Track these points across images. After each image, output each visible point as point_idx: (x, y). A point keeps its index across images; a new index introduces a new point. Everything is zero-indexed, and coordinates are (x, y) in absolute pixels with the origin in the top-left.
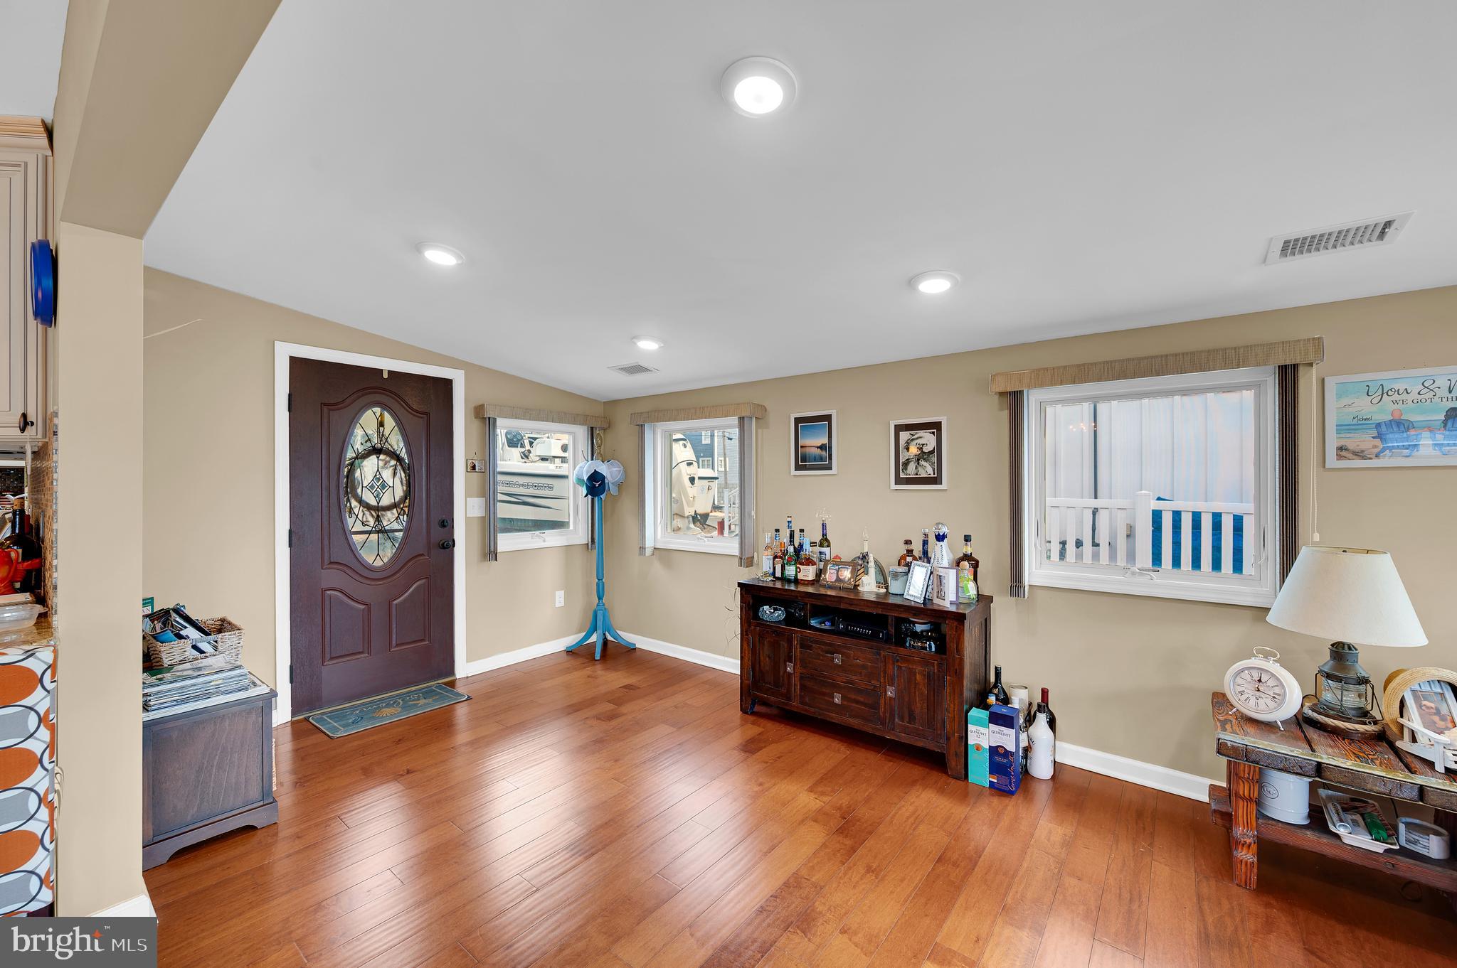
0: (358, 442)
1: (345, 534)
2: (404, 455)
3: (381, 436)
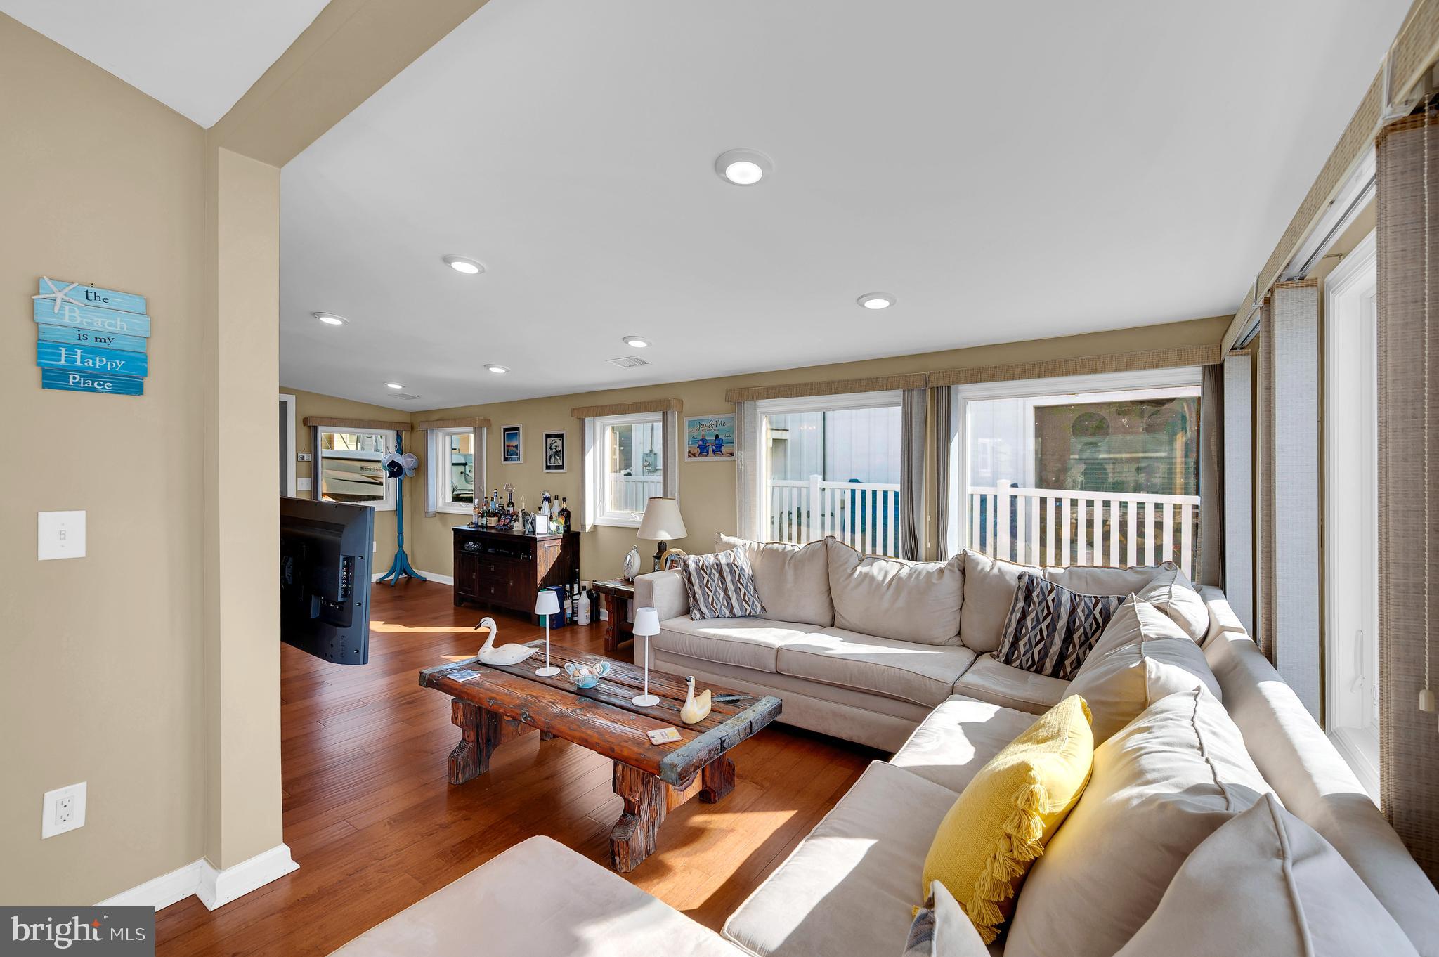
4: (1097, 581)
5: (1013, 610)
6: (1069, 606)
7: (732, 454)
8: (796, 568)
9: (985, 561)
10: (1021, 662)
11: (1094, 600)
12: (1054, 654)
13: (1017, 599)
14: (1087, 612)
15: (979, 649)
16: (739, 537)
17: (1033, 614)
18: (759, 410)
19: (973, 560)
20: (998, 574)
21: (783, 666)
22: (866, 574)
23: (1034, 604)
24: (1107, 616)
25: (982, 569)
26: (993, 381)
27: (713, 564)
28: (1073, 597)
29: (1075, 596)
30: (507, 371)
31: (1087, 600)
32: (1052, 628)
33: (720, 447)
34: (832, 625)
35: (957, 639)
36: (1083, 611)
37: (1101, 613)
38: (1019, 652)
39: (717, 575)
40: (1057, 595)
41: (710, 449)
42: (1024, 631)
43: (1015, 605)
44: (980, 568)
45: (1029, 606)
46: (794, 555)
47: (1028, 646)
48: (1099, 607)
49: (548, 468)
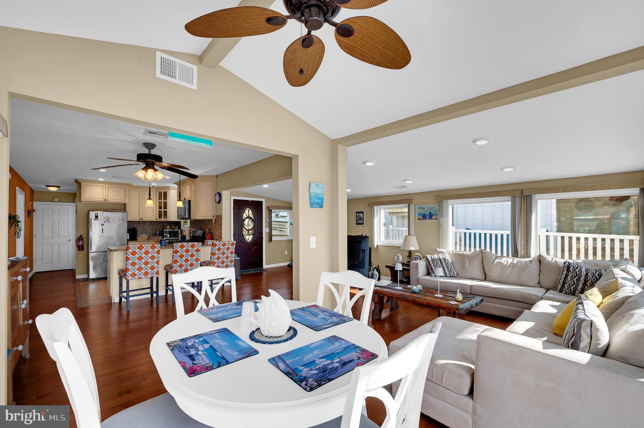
0: (245, 216)
1: (243, 235)
2: (253, 218)
3: (249, 214)
4: (596, 265)
5: (562, 274)
6: (585, 273)
7: (437, 219)
8: (469, 260)
9: (549, 258)
10: (566, 292)
11: (595, 271)
12: (580, 289)
13: (563, 270)
14: (592, 275)
15: (548, 288)
16: (444, 249)
17: (571, 275)
18: (449, 203)
19: (544, 257)
20: (555, 262)
21: (473, 291)
22: (500, 262)
23: (571, 272)
24: (600, 276)
25: (548, 261)
26: (550, 193)
27: (437, 258)
28: (586, 269)
29: (587, 269)
30: (352, 190)
31: (592, 271)
32: (578, 280)
33: (432, 216)
34: (485, 280)
35: (538, 285)
36: (591, 274)
37: (598, 275)
38: (565, 288)
39: (439, 262)
40: (580, 269)
41: (427, 217)
42: (567, 281)
43: (563, 272)
44: (547, 260)
45: (569, 273)
46: (468, 256)
47: (568, 286)
48: (597, 273)
49: (357, 224)
